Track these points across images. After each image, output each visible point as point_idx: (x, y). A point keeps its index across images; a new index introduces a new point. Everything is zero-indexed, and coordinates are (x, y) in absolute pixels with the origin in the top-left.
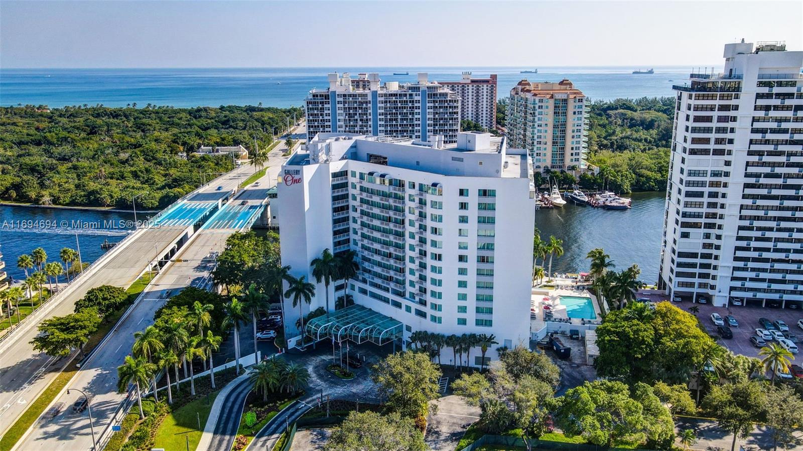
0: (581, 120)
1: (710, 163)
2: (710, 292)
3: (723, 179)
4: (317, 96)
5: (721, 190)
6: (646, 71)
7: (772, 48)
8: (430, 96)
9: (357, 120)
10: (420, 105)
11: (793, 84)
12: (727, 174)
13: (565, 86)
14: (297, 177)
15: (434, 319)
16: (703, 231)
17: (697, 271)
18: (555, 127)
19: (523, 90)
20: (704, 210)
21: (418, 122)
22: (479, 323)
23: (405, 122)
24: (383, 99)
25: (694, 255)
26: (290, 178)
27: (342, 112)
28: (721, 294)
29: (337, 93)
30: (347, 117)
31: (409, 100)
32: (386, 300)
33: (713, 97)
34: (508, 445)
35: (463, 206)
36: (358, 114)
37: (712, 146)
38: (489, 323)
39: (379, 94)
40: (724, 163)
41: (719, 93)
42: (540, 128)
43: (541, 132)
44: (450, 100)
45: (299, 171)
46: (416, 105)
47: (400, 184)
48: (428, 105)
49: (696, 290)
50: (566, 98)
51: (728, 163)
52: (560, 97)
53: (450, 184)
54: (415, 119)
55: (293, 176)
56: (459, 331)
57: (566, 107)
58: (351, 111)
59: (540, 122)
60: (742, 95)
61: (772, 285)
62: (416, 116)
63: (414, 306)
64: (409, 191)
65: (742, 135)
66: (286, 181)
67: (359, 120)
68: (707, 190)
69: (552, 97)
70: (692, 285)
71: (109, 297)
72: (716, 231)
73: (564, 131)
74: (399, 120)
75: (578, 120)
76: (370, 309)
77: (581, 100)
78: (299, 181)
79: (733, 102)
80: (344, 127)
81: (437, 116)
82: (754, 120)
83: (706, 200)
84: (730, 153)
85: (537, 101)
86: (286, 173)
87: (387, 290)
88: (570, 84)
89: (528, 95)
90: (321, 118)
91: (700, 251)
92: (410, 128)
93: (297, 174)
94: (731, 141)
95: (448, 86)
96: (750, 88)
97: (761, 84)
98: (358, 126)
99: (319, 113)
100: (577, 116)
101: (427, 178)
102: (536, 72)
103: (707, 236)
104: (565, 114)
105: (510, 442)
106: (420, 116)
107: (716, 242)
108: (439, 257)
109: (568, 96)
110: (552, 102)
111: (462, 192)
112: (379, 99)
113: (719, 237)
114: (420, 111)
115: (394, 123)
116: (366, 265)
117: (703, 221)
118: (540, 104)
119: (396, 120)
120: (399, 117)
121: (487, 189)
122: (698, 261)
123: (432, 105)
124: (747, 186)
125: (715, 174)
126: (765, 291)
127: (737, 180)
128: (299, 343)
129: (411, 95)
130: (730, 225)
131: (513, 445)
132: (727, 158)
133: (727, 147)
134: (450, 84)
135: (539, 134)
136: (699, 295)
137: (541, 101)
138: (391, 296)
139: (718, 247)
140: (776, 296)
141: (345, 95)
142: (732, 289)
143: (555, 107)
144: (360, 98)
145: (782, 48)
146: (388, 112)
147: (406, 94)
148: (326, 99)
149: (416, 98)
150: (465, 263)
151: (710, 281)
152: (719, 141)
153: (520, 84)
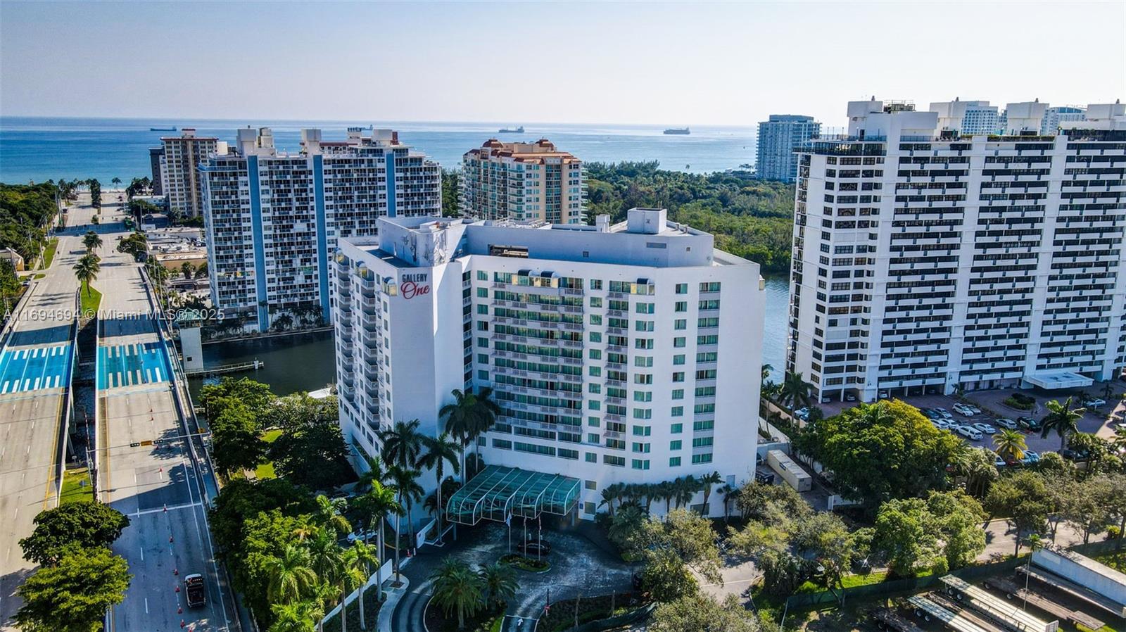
0: (578, 191)
1: (856, 237)
2: (857, 386)
3: (868, 255)
4: (224, 163)
5: (866, 267)
6: (514, 129)
7: (902, 108)
8: (399, 162)
9: (290, 200)
10: (385, 175)
11: (928, 147)
12: (872, 249)
13: (545, 148)
14: (421, 285)
15: (637, 464)
16: (850, 316)
17: (845, 363)
18: (548, 200)
19: (494, 153)
20: (851, 292)
21: (382, 201)
22: (696, 459)
23: (364, 201)
24: (330, 167)
25: (840, 346)
26: (411, 287)
27: (268, 187)
28: (870, 387)
29: (259, 159)
30: (276, 196)
31: (367, 168)
32: (550, 451)
33: (857, 162)
34: (813, 604)
35: (680, 307)
36: (292, 191)
37: (857, 218)
38: (708, 458)
39: (325, 160)
40: (868, 235)
41: (862, 157)
42: (529, 204)
43: (531, 209)
44: (425, 168)
45: (426, 276)
46: (380, 175)
47: (571, 285)
48: (397, 175)
49: (843, 387)
50: (559, 163)
51: (872, 237)
52: (552, 163)
53: (664, 278)
54: (378, 197)
55: (416, 283)
56: (672, 474)
57: (560, 177)
58: (282, 187)
59: (529, 196)
60: (887, 159)
61: (916, 370)
62: (380, 192)
63: (601, 452)
64: (589, 292)
65: (887, 205)
66: (404, 292)
67: (294, 200)
68: (853, 268)
69: (543, 162)
70: (839, 381)
71: (95, 521)
72: (863, 315)
73: (559, 207)
74: (355, 198)
75: (574, 192)
76: (517, 469)
77: (577, 166)
78: (426, 290)
79: (876, 167)
80: (271, 210)
81: (409, 191)
82: (898, 186)
83: (852, 280)
84: (874, 224)
85: (524, 168)
86: (404, 281)
87: (552, 436)
88: (551, 145)
89: (506, 160)
90: (233, 197)
91: (847, 339)
92: (372, 210)
93: (422, 280)
94: (875, 212)
95: (329, 148)
96: (893, 152)
97: (903, 147)
98: (294, 209)
99: (230, 190)
100: (573, 186)
101: (627, 274)
102: (371, 129)
103: (854, 322)
104: (559, 184)
105: (816, 600)
106: (385, 192)
107: (863, 328)
108: (647, 379)
109: (562, 161)
110: (543, 168)
111: (679, 289)
112: (325, 167)
113: (865, 322)
114: (385, 184)
115: (348, 202)
116: (510, 405)
117: (850, 304)
118: (529, 172)
119: (351, 198)
120: (356, 193)
121: (709, 282)
122: (846, 352)
123: (402, 175)
124: (893, 261)
125: (862, 249)
126: (908, 378)
127: (883, 254)
128: (430, 536)
129: (370, 161)
130: (877, 307)
131: (819, 602)
132: (872, 230)
133: (871, 218)
134: (333, 144)
135: (529, 212)
136: (848, 392)
137: (529, 167)
138: (557, 444)
139: (865, 334)
140: (919, 382)
141: (270, 163)
142: (880, 379)
143: (547, 175)
144: (295, 167)
145: (910, 108)
146: (338, 187)
147: (363, 160)
148: (240, 168)
149: (380, 166)
150: (681, 383)
151: (858, 374)
152: (864, 212)
153: (488, 144)
